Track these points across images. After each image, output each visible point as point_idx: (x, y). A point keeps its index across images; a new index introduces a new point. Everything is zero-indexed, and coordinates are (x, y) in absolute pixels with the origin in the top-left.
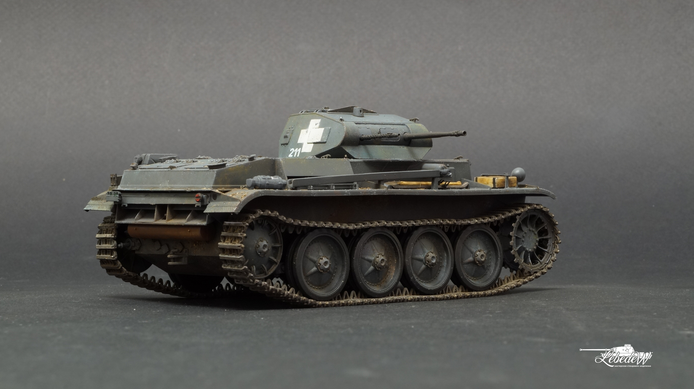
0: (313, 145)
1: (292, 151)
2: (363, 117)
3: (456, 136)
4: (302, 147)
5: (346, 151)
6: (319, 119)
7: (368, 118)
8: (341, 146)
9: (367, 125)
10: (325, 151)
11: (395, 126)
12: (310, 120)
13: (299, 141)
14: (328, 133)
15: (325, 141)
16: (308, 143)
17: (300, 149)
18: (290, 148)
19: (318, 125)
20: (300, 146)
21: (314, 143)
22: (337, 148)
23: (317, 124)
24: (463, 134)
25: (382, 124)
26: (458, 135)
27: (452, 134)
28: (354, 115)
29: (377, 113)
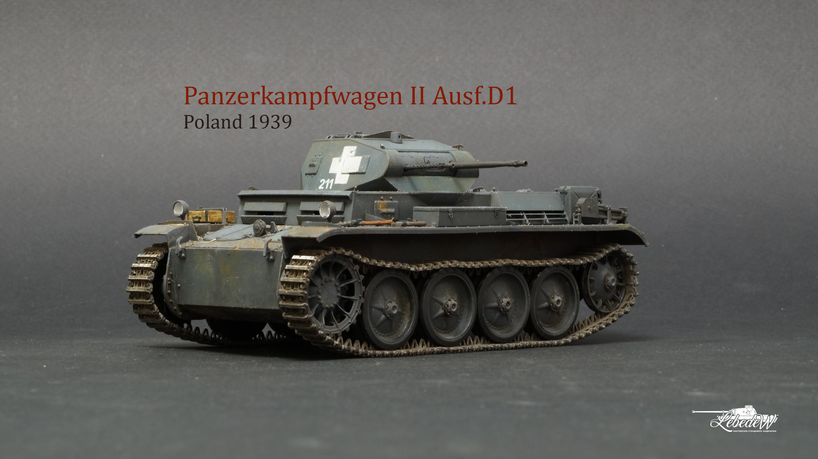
0: (348, 175)
1: (323, 182)
2: (402, 143)
3: (515, 166)
4: (335, 178)
5: (389, 183)
6: (355, 145)
7: (407, 145)
8: (384, 178)
9: (410, 153)
10: (364, 183)
11: (439, 154)
12: (343, 147)
13: (331, 171)
14: (367, 162)
15: (364, 171)
16: (343, 174)
17: (333, 180)
18: (320, 179)
19: (354, 153)
20: (333, 176)
21: (350, 174)
22: (379, 180)
23: (353, 151)
24: (524, 165)
25: (426, 152)
26: (518, 165)
27: (511, 164)
28: (391, 141)
29: (414, 139)
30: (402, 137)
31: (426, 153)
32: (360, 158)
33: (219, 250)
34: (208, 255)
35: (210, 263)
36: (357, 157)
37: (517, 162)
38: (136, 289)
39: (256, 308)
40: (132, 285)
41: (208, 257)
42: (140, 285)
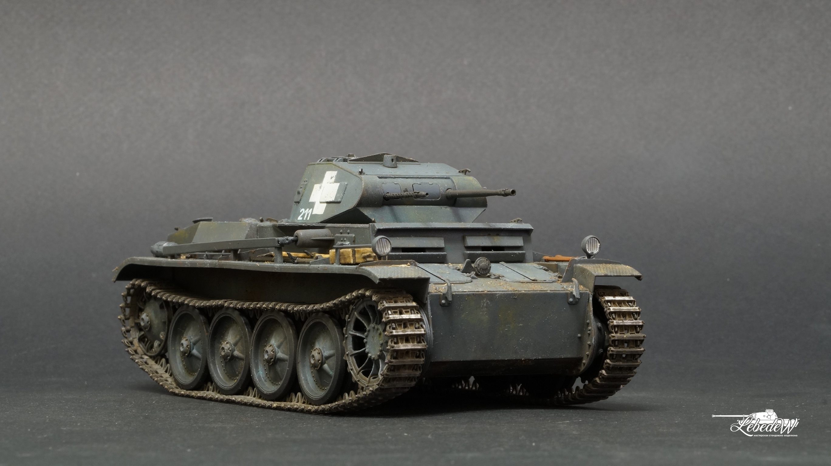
0: (325, 205)
7: (404, 169)
13: (311, 200)
17: (312, 209)
21: (327, 203)
24: (511, 194)
25: (418, 178)
26: (506, 195)
27: (499, 193)
28: (384, 166)
29: (418, 162)
30: (399, 159)
31: (418, 180)
32: (338, 185)
33: (501, 294)
34: (485, 301)
35: (485, 309)
36: (335, 184)
37: (505, 190)
38: (402, 346)
39: (540, 358)
40: (395, 341)
41: (484, 303)
42: (407, 341)
